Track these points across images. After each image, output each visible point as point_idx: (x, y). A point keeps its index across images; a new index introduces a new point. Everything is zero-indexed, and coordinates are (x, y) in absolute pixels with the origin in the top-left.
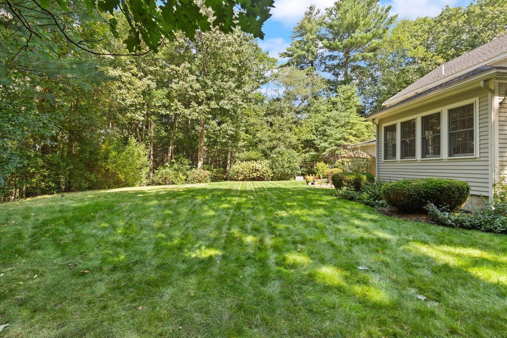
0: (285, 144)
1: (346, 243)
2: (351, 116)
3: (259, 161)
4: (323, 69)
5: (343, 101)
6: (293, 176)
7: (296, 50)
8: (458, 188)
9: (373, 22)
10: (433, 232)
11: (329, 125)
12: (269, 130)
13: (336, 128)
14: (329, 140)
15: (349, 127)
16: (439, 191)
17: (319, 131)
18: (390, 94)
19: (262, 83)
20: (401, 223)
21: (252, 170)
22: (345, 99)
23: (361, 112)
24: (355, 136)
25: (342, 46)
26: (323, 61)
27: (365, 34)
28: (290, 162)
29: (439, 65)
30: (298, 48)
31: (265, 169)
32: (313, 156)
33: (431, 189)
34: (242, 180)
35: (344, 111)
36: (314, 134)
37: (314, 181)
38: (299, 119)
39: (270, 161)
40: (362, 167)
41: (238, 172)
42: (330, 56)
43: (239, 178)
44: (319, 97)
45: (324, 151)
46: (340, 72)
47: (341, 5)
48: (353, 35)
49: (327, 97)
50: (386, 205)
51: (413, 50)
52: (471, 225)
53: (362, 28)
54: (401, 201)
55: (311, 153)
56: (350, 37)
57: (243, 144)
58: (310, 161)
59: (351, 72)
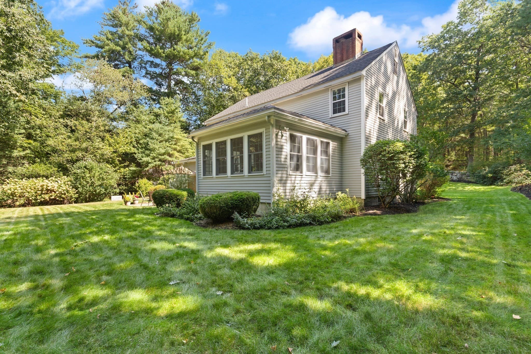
0: (95, 156)
1: (161, 262)
2: (175, 131)
3: (53, 178)
4: (144, 74)
5: (167, 114)
6: (108, 195)
7: (107, 41)
8: (253, 198)
9: (194, 40)
10: (235, 236)
11: (152, 139)
12: (69, 137)
13: (160, 142)
14: (151, 155)
15: (174, 143)
16: (241, 201)
17: (140, 144)
18: (210, 114)
19: (54, 72)
20: (213, 233)
21: (42, 190)
22: (168, 113)
23: (186, 128)
24: (179, 151)
25: (164, 55)
26: (143, 65)
27: (187, 50)
28: (103, 179)
29: (246, 97)
30: (110, 40)
31: (64, 188)
32: (134, 172)
33: (235, 200)
34: (23, 205)
35: (168, 125)
36: (134, 147)
37: (134, 201)
38: (115, 127)
39: (72, 178)
40: (184, 184)
41: (13, 194)
42: (152, 62)
43: (18, 203)
44: (139, 105)
45: (147, 166)
46: (163, 83)
47: (162, 9)
48: (175, 46)
49: (150, 107)
50: (203, 218)
51: (227, 78)
52: (260, 226)
53: (184, 43)
54: (214, 213)
55: (131, 169)
56: (172, 48)
57: (22, 154)
58: (129, 178)
59: (175, 85)
